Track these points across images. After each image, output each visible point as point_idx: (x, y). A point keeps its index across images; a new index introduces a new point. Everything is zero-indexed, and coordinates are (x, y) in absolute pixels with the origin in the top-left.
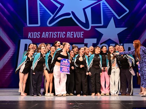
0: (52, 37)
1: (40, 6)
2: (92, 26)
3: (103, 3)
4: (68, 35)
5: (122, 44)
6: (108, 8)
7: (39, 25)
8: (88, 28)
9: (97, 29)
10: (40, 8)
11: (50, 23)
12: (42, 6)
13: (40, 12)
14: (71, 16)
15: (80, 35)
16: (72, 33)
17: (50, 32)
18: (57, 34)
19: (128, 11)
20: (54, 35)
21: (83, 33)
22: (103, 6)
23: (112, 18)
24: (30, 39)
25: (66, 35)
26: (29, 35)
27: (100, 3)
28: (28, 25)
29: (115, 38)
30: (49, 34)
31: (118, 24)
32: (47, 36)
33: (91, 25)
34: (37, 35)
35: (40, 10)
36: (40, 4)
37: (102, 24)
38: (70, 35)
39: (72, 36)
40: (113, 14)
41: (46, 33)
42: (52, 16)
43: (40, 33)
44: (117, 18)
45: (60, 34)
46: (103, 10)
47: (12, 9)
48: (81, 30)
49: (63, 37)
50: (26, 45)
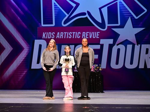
0: (67, 38)
1: (55, 6)
2: (108, 27)
3: (120, 2)
4: (83, 35)
5: (139, 45)
6: (125, 7)
7: (54, 25)
8: (104, 28)
9: (113, 29)
10: (55, 8)
11: (65, 23)
12: (56, 5)
13: (55, 12)
14: (87, 16)
15: (96, 35)
16: (88, 34)
17: (64, 33)
18: (72, 35)
19: (146, 10)
20: (69, 35)
21: (98, 34)
22: (120, 5)
23: (130, 18)
24: (44, 39)
25: (81, 35)
26: (44, 35)
27: (117, 3)
28: (43, 25)
29: (133, 39)
30: (64, 34)
31: (135, 24)
32: (62, 36)
33: (107, 25)
34: (52, 36)
35: (55, 10)
36: (55, 3)
37: (119, 24)
38: (85, 35)
39: (87, 36)
40: (130, 13)
41: (61, 33)
42: (67, 16)
43: (54, 33)
44: (134, 17)
45: (75, 34)
46: (120, 9)
47: (26, 9)
49: (78, 37)
50: (40, 46)
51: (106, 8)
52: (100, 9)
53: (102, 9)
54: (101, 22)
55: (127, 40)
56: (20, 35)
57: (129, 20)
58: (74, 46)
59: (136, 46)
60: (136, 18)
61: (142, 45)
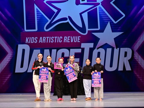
0: (50, 42)
1: (37, 11)
2: (88, 31)
3: (100, 8)
4: (65, 39)
5: (118, 49)
6: (104, 12)
7: (36, 30)
8: (85, 32)
9: (93, 33)
10: (37, 13)
11: (47, 28)
12: (39, 11)
13: (37, 17)
14: (68, 21)
15: (77, 39)
16: (69, 38)
17: (47, 37)
18: (54, 39)
19: (124, 15)
20: (51, 40)
21: (79, 38)
22: (99, 10)
23: (109, 23)
24: (27, 44)
25: (63, 39)
26: (27, 40)
27: (97, 8)
28: (26, 30)
29: (112, 43)
30: (46, 38)
31: (114, 28)
32: (44, 41)
33: (87, 29)
34: (35, 40)
35: (37, 15)
36: (37, 9)
37: (99, 29)
38: (67, 39)
39: (69, 41)
40: (109, 18)
41: (44, 38)
42: (49, 21)
43: (37, 38)
44: (113, 22)
45: (57, 38)
46: (100, 14)
47: (10, 14)
48: (78, 34)
49: (60, 42)
50: (24, 50)
51: (86, 13)
52: (81, 14)
53: (82, 15)
54: (82, 27)
55: (106, 44)
56: (4, 40)
57: (109, 24)
58: (56, 50)
59: (115, 49)
60: (115, 22)
61: (121, 48)
